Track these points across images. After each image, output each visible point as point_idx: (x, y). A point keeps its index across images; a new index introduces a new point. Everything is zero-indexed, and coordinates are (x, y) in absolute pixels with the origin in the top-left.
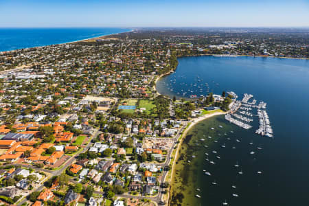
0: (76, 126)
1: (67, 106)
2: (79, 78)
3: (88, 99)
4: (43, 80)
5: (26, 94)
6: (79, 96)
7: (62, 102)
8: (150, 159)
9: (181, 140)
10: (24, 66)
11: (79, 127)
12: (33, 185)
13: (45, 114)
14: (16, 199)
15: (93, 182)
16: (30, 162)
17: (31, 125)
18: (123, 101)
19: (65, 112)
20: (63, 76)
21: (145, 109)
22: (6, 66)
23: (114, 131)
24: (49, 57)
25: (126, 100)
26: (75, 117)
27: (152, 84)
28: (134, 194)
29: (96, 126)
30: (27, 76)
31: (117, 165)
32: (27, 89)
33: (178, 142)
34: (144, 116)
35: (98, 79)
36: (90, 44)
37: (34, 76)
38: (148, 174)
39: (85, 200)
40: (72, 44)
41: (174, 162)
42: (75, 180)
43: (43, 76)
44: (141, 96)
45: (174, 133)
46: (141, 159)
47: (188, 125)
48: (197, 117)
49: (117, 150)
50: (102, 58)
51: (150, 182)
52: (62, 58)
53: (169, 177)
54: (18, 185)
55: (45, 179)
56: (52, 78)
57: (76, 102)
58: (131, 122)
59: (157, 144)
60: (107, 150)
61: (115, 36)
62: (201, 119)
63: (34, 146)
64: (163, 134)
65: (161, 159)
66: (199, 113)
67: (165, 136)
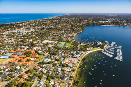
0: (39, 51)
1: (37, 44)
2: (43, 33)
3: (46, 41)
4: (30, 34)
5: (23, 38)
6: (42, 40)
7: (36, 42)
8: (67, 66)
9: (81, 60)
10: (24, 28)
11: (41, 52)
12: (21, 72)
13: (29, 46)
14: (14, 77)
15: (43, 73)
16: (21, 64)
17: (23, 50)
18: (59, 43)
19: (36, 46)
20: (37, 32)
21: (68, 46)
22: (17, 28)
23: (54, 54)
24: (33, 24)
25: (61, 42)
26: (40, 48)
27: (72, 36)
28: (59, 79)
29: (48, 52)
30: (24, 31)
31: (54, 67)
32: (23, 37)
33: (80, 60)
34: (67, 49)
35: (51, 34)
36: (50, 20)
37: (27, 32)
38: (65, 72)
39: (39, 80)
40: (43, 20)
41: (77, 68)
42: (36, 72)
43: (30, 32)
44: (67, 41)
45: (78, 57)
46: (63, 66)
47: (85, 54)
48: (89, 50)
49: (54, 62)
50: (53, 25)
51: (65, 75)
52: (38, 25)
53: (74, 74)
54: (16, 72)
55: (26, 70)
56: (33, 33)
57: (41, 42)
58: (61, 51)
59: (71, 61)
60: (50, 61)
61: (60, 17)
62: (91, 51)
63: (23, 58)
64: (74, 57)
65: (72, 67)
66: (91, 49)
67: (75, 57)
